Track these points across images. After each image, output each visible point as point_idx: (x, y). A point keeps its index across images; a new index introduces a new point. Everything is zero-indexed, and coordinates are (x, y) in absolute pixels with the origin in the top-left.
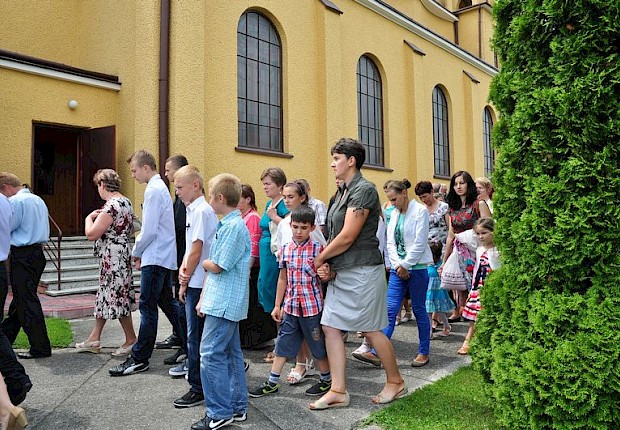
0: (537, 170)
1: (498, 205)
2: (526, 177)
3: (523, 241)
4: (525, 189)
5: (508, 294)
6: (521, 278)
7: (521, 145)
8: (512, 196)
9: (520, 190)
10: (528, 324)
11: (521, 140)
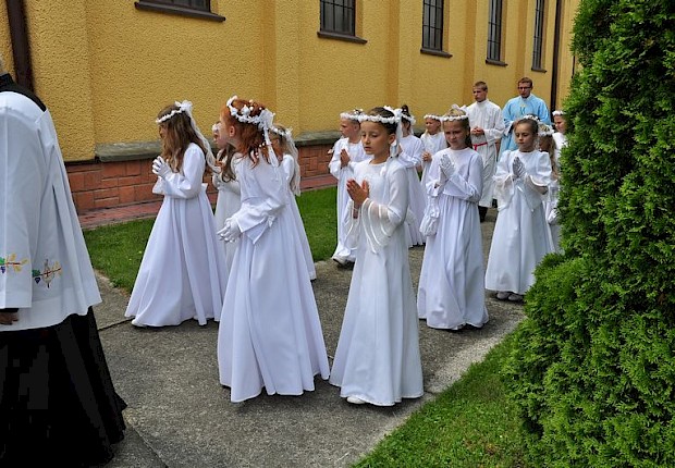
0: (662, 104)
1: (578, 158)
2: (638, 116)
3: (621, 229)
4: (637, 139)
5: (584, 314)
6: (607, 287)
7: (635, 55)
8: (608, 148)
9: (626, 139)
10: (619, 372)
11: (638, 46)
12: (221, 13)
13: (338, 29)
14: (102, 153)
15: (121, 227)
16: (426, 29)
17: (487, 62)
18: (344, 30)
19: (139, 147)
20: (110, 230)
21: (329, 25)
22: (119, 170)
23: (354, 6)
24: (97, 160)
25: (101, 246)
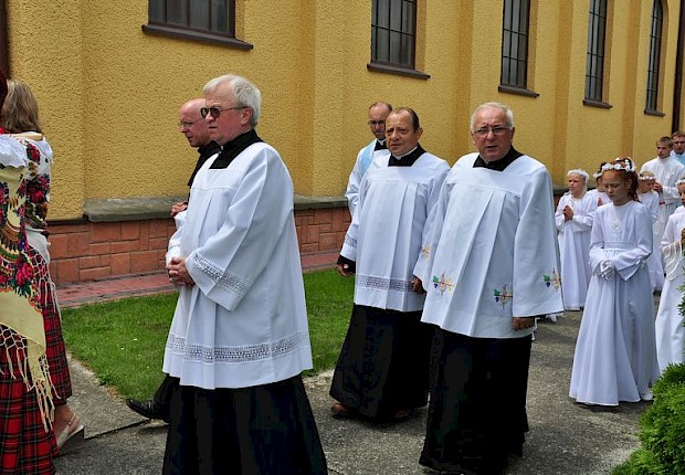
12: (247, 40)
13: (394, 60)
14: (92, 211)
15: (111, 306)
16: (506, 61)
17: (584, 102)
18: (401, 62)
19: (138, 204)
20: (99, 309)
21: (383, 56)
22: (111, 232)
23: (415, 32)
24: (85, 220)
25: (85, 331)
